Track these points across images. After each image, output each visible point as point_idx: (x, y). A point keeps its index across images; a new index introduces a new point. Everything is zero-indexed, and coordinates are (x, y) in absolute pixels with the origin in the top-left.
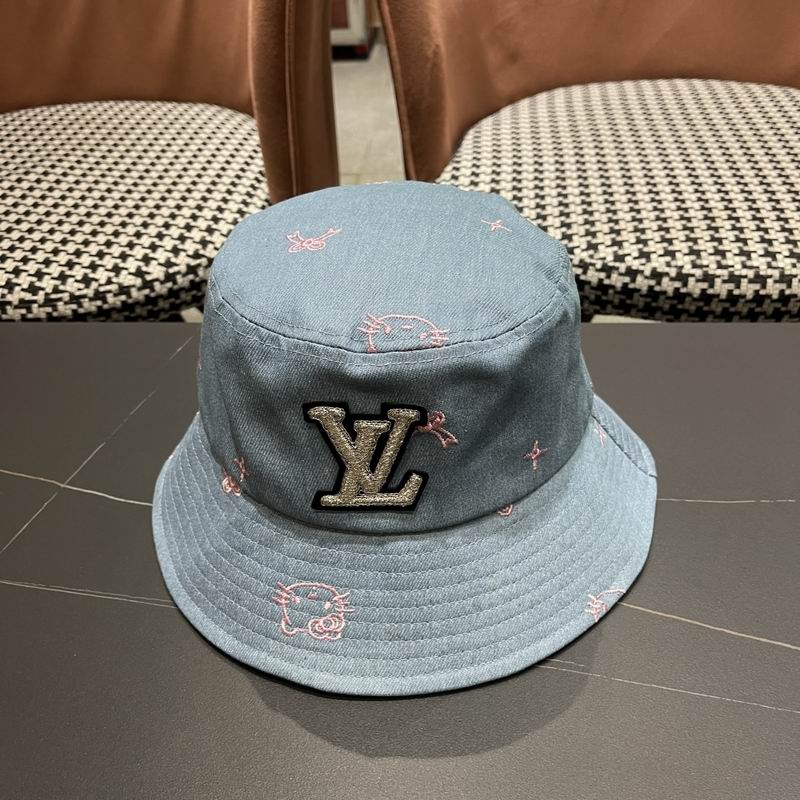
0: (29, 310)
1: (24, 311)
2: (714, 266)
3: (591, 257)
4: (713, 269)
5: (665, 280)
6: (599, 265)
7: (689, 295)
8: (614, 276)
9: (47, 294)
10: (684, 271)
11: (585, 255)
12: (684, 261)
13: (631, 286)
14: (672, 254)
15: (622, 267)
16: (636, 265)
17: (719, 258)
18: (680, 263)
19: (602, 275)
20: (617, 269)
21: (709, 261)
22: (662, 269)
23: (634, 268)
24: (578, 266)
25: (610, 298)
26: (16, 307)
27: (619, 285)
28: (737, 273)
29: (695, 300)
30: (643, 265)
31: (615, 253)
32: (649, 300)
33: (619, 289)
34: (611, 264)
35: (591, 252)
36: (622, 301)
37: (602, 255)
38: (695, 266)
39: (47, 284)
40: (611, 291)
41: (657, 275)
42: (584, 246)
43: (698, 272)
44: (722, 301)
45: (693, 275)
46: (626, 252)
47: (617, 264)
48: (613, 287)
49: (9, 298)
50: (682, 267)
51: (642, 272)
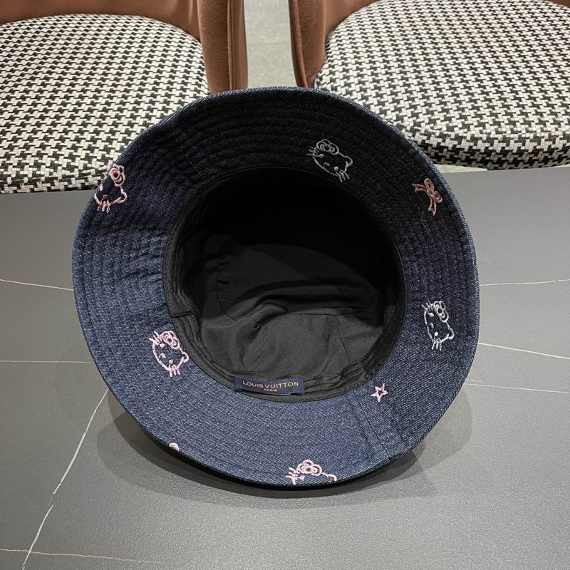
0: (70, 182)
1: (66, 183)
2: (509, 132)
3: (432, 128)
4: (508, 134)
5: (480, 142)
6: (438, 133)
7: (494, 151)
8: (448, 140)
9: (80, 171)
10: (491, 136)
11: (428, 127)
12: (490, 129)
13: (458, 147)
14: (483, 125)
15: (453, 135)
16: (461, 133)
17: (512, 126)
18: (488, 131)
19: (440, 140)
20: (450, 136)
21: (506, 128)
22: (478, 135)
23: (460, 135)
24: (425, 135)
25: (444, 154)
26: (60, 181)
27: (450, 146)
28: (523, 136)
29: (497, 154)
30: (466, 133)
31: (447, 125)
32: (469, 155)
33: (451, 149)
34: (445, 133)
35: (432, 125)
36: (451, 156)
37: (439, 127)
38: (497, 133)
39: (79, 163)
40: (445, 150)
41: (474, 139)
42: (427, 121)
43: (500, 137)
44: (513, 154)
45: (497, 139)
46: (455, 124)
47: (449, 133)
48: (447, 147)
49: (55, 175)
50: (490, 133)
51: (465, 137)
